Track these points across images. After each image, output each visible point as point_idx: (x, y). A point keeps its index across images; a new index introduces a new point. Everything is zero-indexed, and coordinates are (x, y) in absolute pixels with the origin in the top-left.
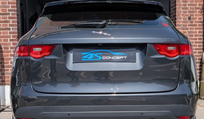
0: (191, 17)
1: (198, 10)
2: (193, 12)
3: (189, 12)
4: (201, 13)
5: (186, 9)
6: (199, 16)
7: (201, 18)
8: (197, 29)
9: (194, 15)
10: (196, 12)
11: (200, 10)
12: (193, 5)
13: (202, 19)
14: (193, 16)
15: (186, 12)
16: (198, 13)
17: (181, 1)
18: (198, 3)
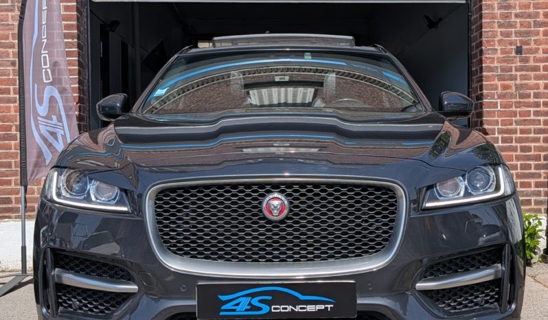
0: (524, 47)
1: (541, 29)
2: (528, 33)
3: (518, 34)
5: (511, 25)
6: (546, 44)
8: (540, 79)
9: (532, 43)
10: (537, 33)
12: (529, 16)
14: (529, 44)
15: (508, 35)
16: (541, 37)
17: (496, 6)
18: (541, 11)
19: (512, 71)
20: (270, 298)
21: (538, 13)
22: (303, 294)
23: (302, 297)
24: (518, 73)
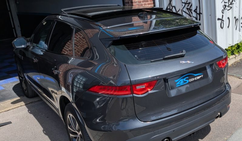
19: (141, 3)
24: (143, 3)
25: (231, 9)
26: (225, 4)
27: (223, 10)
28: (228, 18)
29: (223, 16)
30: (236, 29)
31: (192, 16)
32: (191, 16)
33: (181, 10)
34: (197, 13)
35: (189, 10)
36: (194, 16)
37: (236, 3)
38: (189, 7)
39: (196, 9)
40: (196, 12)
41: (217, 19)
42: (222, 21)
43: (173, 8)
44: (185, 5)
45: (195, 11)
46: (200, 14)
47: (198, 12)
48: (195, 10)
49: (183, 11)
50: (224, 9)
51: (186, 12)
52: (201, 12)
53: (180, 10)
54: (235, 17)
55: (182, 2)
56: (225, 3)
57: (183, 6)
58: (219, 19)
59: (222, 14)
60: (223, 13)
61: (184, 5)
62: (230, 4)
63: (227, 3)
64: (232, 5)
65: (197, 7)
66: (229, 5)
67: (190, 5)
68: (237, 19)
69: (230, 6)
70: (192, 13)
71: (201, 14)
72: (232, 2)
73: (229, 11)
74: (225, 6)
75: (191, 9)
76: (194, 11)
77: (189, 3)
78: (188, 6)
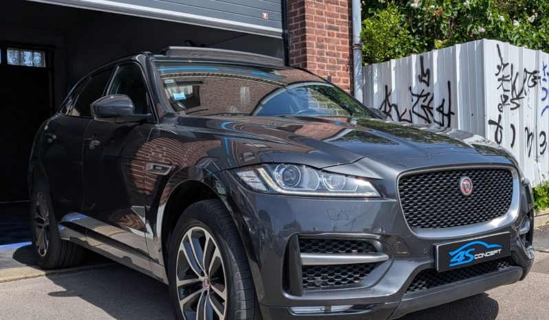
0: (332, 77)
1: (342, 65)
2: (334, 67)
3: (329, 67)
4: (347, 71)
5: (324, 60)
6: (344, 76)
7: (347, 80)
9: (337, 75)
10: (339, 69)
11: (344, 65)
12: (334, 55)
13: (349, 82)
14: (335, 75)
15: (322, 67)
16: (341, 71)
17: (315, 45)
18: (341, 52)
20: (473, 249)
21: (339, 53)
22: (489, 244)
23: (488, 246)
25: (518, 109)
26: (506, 93)
27: (500, 104)
28: (512, 126)
29: (500, 117)
30: (529, 156)
31: (433, 122)
32: (430, 122)
33: (410, 111)
34: (443, 114)
35: (426, 109)
36: (436, 120)
37: (529, 98)
38: (426, 104)
39: (442, 106)
40: (442, 112)
41: (487, 122)
42: (499, 129)
43: (393, 108)
44: (418, 100)
45: (440, 109)
46: (450, 114)
47: (446, 111)
48: (440, 107)
49: (413, 112)
50: (504, 102)
51: (420, 113)
52: (452, 110)
53: (408, 112)
54: (526, 128)
55: (413, 94)
56: (505, 90)
57: (414, 102)
58: (491, 122)
59: (499, 113)
60: (501, 111)
61: (415, 99)
62: (515, 97)
63: (509, 91)
64: (521, 100)
65: (444, 100)
66: (513, 99)
67: (429, 98)
68: (532, 133)
69: (515, 101)
70: (432, 115)
71: (452, 116)
72: (520, 94)
73: (513, 111)
74: (506, 97)
75: (430, 106)
76: (438, 109)
77: (428, 94)
78: (424, 101)
